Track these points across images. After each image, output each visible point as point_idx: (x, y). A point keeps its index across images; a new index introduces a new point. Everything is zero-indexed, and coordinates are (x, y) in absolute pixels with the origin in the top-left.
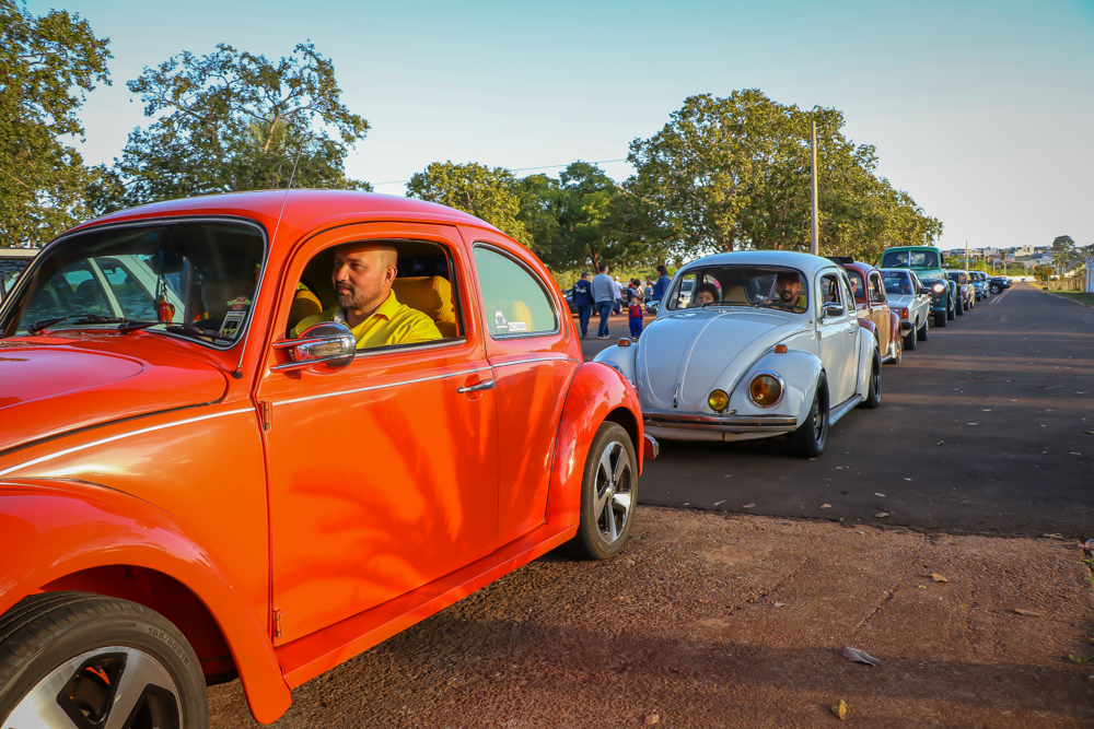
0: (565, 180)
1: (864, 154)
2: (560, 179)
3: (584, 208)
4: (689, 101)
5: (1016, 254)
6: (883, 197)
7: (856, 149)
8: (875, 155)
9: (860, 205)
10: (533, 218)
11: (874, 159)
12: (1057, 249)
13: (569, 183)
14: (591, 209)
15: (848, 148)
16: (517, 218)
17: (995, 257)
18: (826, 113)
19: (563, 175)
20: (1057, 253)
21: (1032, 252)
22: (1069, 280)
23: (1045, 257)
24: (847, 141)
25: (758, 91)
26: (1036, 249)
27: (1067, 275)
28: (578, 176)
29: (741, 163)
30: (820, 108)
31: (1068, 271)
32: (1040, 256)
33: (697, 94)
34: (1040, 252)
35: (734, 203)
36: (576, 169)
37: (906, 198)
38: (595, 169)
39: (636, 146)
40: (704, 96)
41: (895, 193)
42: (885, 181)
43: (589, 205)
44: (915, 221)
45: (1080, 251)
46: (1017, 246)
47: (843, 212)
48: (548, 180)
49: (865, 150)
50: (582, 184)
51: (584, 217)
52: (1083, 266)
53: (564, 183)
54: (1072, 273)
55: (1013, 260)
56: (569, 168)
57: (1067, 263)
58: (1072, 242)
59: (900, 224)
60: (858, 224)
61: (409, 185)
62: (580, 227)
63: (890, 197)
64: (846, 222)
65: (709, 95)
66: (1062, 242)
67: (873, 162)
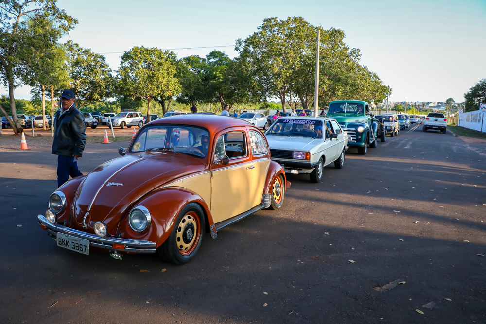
0: (209, 59)
1: (354, 53)
2: (206, 58)
3: (214, 73)
4: (266, 20)
5: (430, 105)
6: (363, 75)
7: (350, 50)
8: (359, 53)
9: (348, 78)
10: (184, 77)
11: (359, 55)
12: (447, 104)
13: (211, 60)
14: (218, 74)
15: (346, 49)
16: (175, 76)
17: (420, 106)
18: (336, 31)
19: (208, 56)
20: (447, 106)
21: (436, 105)
22: (451, 118)
23: (442, 107)
24: (346, 46)
25: (301, 18)
26: (438, 103)
27: (451, 116)
28: (215, 57)
29: (288, 53)
30: (334, 28)
31: (451, 114)
32: (440, 107)
33: (270, 18)
34: (440, 105)
35: (283, 73)
36: (214, 54)
37: (375, 76)
38: (223, 54)
39: (239, 42)
40: (273, 19)
41: (370, 73)
42: (366, 67)
43: (217, 71)
44: (379, 87)
45: (457, 105)
46: (430, 102)
47: (339, 80)
48: (200, 59)
49: (355, 51)
50: (216, 61)
51: (215, 77)
52: (458, 112)
53: (208, 61)
54: (453, 115)
55: (428, 108)
56: (211, 53)
57: (451, 110)
58: (454, 101)
59: (371, 89)
60: (347, 87)
61: (122, 58)
62: (213, 83)
63: (367, 75)
64: (340, 86)
65: (276, 18)
66: (450, 101)
67: (359, 57)
